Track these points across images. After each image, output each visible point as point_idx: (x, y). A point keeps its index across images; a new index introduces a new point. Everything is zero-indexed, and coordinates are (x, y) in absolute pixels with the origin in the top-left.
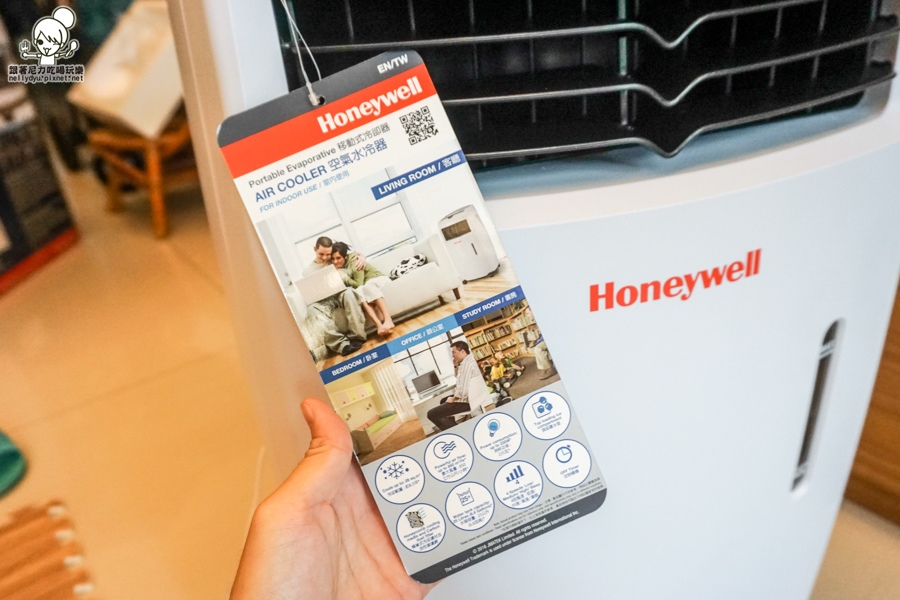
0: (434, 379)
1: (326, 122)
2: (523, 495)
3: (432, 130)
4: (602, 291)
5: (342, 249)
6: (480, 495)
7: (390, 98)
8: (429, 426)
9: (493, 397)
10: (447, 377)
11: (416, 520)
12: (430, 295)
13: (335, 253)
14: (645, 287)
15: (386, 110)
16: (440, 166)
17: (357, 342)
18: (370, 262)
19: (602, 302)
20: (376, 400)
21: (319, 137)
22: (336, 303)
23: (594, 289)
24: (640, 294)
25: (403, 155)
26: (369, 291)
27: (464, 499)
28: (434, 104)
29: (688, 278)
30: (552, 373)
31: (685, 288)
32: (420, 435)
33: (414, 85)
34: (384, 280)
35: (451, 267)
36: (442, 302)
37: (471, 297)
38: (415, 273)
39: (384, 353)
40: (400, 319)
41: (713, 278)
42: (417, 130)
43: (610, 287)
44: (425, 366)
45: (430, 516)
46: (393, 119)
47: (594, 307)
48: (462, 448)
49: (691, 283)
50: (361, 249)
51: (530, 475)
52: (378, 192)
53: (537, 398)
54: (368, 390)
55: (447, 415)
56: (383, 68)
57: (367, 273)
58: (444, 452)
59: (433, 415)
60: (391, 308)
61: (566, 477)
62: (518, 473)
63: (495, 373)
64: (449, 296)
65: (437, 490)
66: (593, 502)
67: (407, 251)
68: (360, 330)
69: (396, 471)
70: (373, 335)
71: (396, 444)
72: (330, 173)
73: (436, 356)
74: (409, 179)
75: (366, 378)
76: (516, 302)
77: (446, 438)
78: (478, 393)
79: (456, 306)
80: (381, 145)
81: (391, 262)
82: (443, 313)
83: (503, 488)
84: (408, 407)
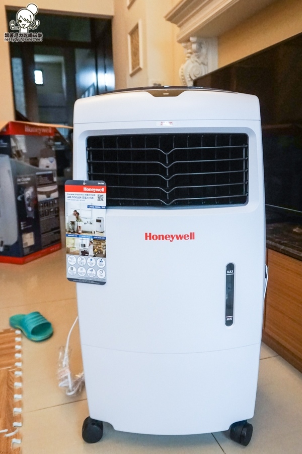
0: (85, 246)
1: (85, 189)
2: (92, 275)
3: (102, 200)
4: (148, 235)
5: (78, 214)
6: (84, 271)
7: (98, 190)
9: (93, 255)
10: (87, 247)
11: (72, 269)
12: (90, 230)
13: (77, 214)
15: (96, 192)
16: (101, 207)
17: (74, 232)
18: (82, 219)
19: (148, 238)
20: (74, 244)
21: (83, 191)
22: (73, 223)
23: (146, 234)
24: (158, 237)
25: (95, 202)
26: (80, 224)
27: (81, 270)
28: (105, 195)
29: (172, 236)
30: (105, 256)
31: (171, 239)
32: (78, 254)
33: (103, 190)
34: (83, 223)
35: (95, 227)
36: (91, 233)
37: (97, 235)
38: (88, 225)
39: (78, 236)
40: (83, 232)
41: (179, 237)
42: (100, 198)
43: (150, 234)
44: (84, 243)
45: (74, 269)
46: (96, 194)
47: (146, 239)
48: (84, 260)
51: (94, 272)
52: (88, 207)
53: (101, 259)
54: (73, 241)
55: (84, 253)
56: (99, 183)
57: (81, 221)
58: (82, 259)
59: (82, 252)
61: (100, 276)
62: (92, 270)
63: (95, 250)
64: (93, 232)
65: (77, 266)
66: (102, 283)
67: (89, 220)
68: (76, 230)
69: (72, 258)
70: (77, 232)
71: (74, 253)
72: (82, 199)
73: (87, 242)
74: (95, 207)
75: (73, 239)
76: (104, 240)
77: (83, 257)
78: (91, 253)
79: (93, 235)
80: (92, 198)
81: (85, 221)
82: (90, 235)
83: (89, 272)
84: (78, 248)
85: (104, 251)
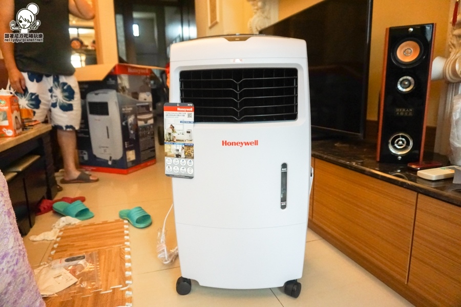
0: (178, 150)
1: (179, 109)
2: (183, 171)
3: (191, 117)
5: (173, 127)
6: (178, 169)
7: (188, 110)
8: (175, 156)
9: (184, 157)
11: (169, 167)
12: (182, 139)
13: (172, 127)
14: (233, 143)
15: (187, 111)
16: (190, 122)
17: (171, 141)
19: (224, 144)
20: (170, 149)
21: (176, 110)
22: (170, 134)
23: (223, 141)
24: (232, 144)
25: (186, 118)
26: (175, 135)
27: (176, 168)
28: (193, 113)
29: (241, 143)
30: (193, 158)
31: (241, 145)
32: (174, 157)
33: (191, 109)
34: (177, 134)
35: (186, 137)
37: (187, 142)
38: (181, 135)
39: (173, 144)
40: (177, 140)
41: (247, 144)
42: (189, 116)
43: (226, 141)
44: (178, 148)
45: (171, 168)
46: (187, 113)
47: (223, 145)
48: (178, 161)
49: (242, 144)
50: (176, 128)
51: (185, 170)
52: (181, 122)
53: (190, 160)
54: (169, 147)
55: (178, 156)
56: (188, 105)
57: (175, 132)
58: (176, 160)
59: (176, 155)
60: (177, 138)
61: (190, 172)
62: (184, 168)
63: (186, 154)
64: (184, 140)
65: (173, 165)
66: (191, 178)
67: (181, 132)
68: (172, 139)
69: (169, 160)
70: (173, 141)
71: (170, 156)
72: (176, 116)
73: (180, 147)
74: (185, 122)
75: (170, 146)
76: (192, 146)
77: (177, 159)
78: (183, 155)
79: (184, 142)
80: (184, 116)
81: (178, 132)
82: (182, 142)
83: (181, 169)
84: (174, 152)
85: (192, 154)
